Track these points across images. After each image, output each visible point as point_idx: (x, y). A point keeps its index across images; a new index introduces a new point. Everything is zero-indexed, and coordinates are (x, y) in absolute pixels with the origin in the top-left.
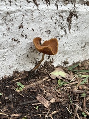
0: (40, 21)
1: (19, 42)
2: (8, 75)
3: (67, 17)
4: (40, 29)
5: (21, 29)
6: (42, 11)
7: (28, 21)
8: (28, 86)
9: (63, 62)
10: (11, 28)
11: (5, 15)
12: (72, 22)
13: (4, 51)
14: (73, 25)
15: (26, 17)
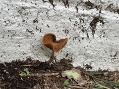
0: (56, 19)
1: (33, 34)
2: (22, 59)
3: (90, 21)
4: (56, 27)
5: (36, 23)
7: (44, 17)
9: (85, 65)
10: (26, 21)
11: (20, 9)
12: (97, 27)
13: (18, 38)
15: (41, 14)
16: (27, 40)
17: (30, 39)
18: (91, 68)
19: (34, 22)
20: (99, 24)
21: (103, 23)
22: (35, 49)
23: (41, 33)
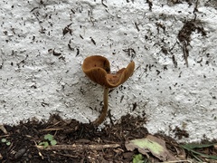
0: (109, 27)
1: (63, 59)
3: (177, 30)
4: (110, 43)
5: (68, 36)
6: (113, 8)
7: (83, 22)
8: (64, 147)
9: (174, 128)
10: (48, 30)
11: (36, 5)
12: (192, 43)
13: (32, 68)
14: (195, 49)
15: (78, 15)
16: (51, 74)
17: (57, 72)
18: (187, 136)
19: (65, 32)
20: (195, 35)
21: (204, 34)
22: (66, 92)
23: (78, 58)
